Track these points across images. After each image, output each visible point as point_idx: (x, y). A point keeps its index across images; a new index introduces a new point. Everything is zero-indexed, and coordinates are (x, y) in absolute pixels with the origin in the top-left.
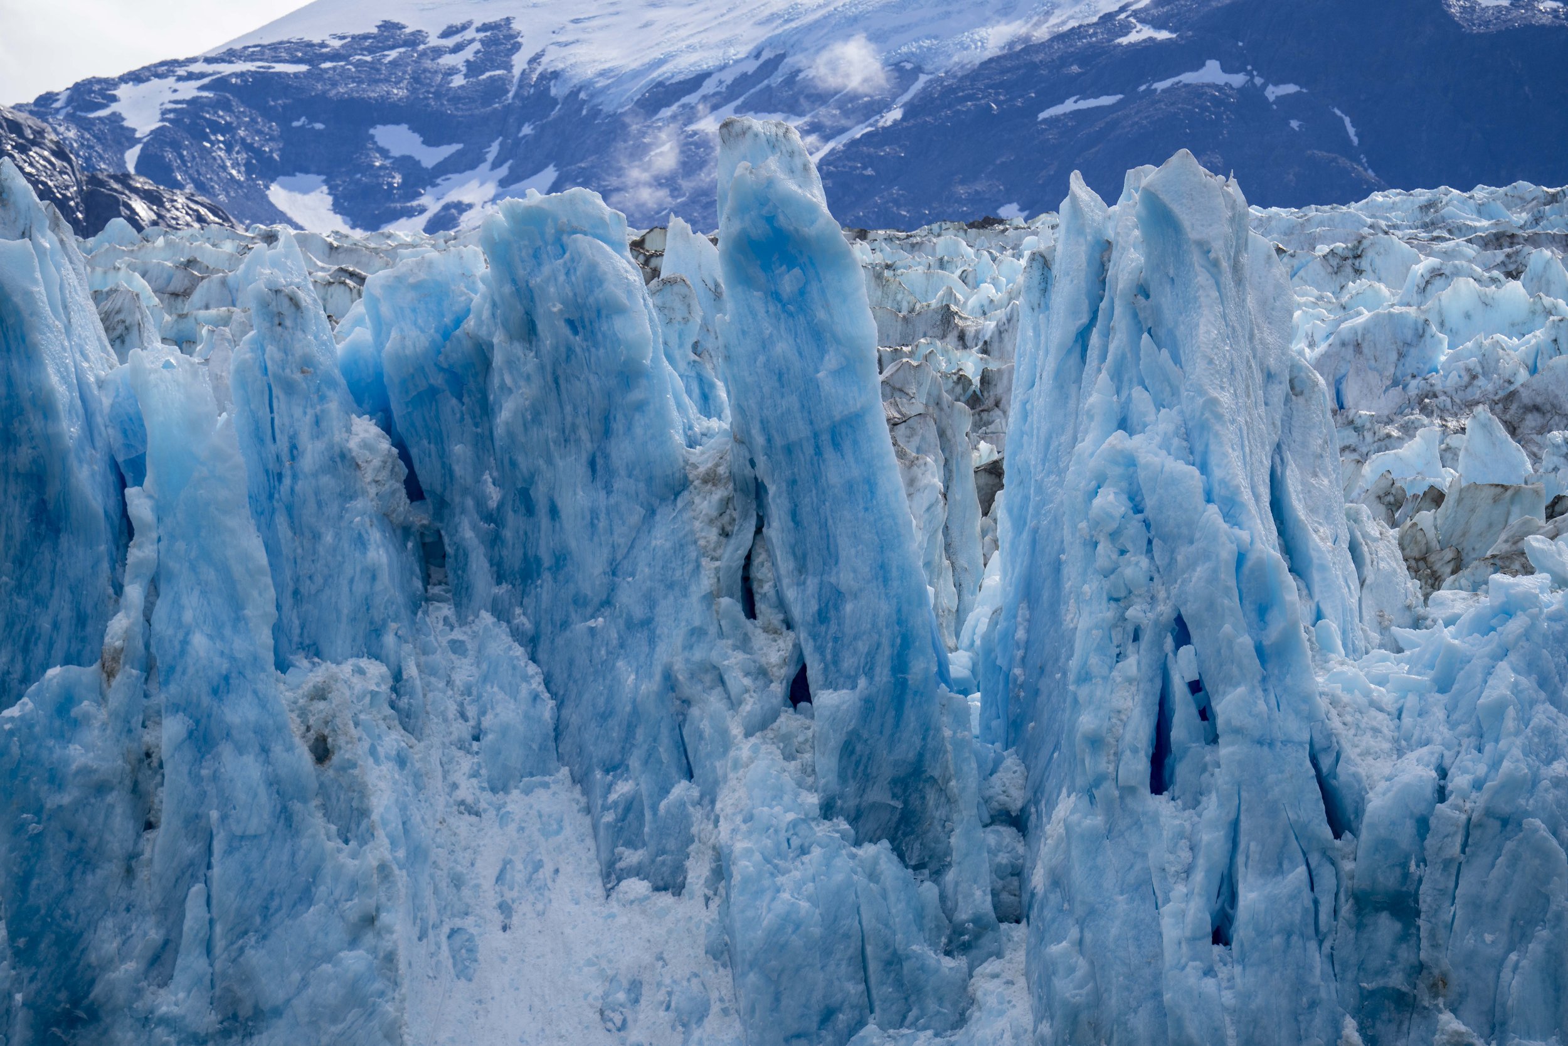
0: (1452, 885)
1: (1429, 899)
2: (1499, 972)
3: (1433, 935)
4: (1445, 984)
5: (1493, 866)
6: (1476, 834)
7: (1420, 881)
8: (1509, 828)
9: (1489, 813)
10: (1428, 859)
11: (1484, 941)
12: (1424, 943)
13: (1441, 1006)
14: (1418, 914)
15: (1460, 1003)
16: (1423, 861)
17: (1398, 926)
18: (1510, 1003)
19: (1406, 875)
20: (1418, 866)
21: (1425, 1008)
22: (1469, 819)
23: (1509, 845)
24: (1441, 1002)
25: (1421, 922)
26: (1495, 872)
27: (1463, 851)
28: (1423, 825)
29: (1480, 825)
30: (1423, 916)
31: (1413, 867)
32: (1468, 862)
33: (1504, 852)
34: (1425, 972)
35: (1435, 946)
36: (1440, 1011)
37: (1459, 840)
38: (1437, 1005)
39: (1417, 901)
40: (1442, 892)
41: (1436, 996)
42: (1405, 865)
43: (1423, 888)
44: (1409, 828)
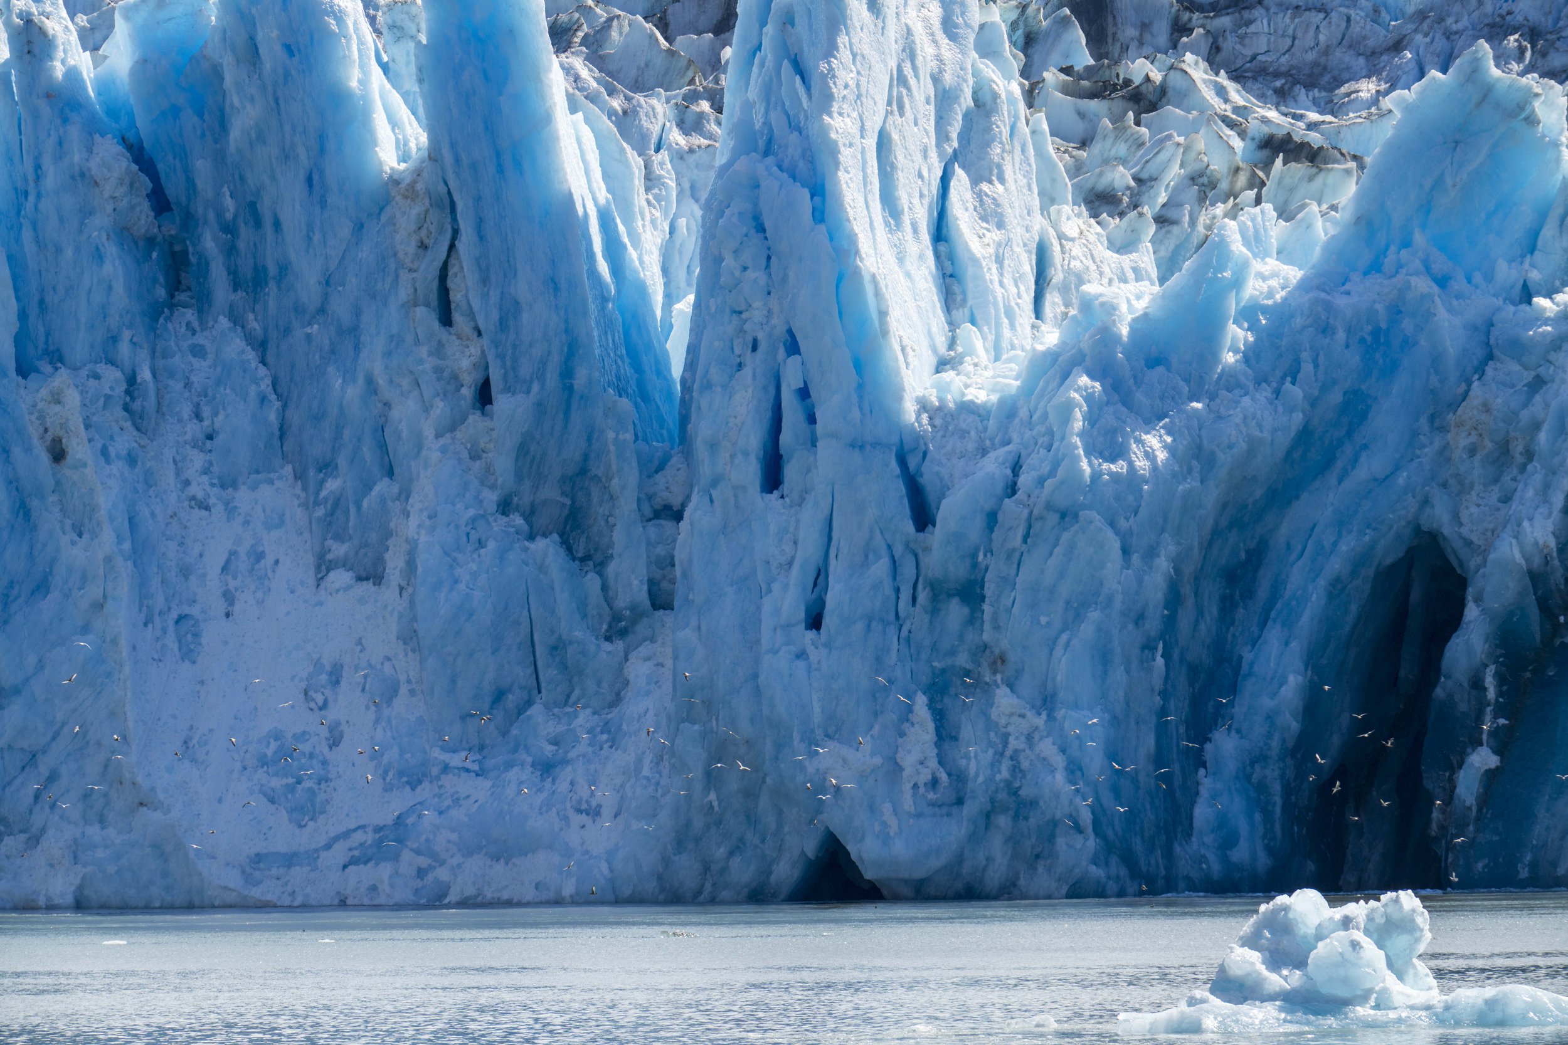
0: (1013, 571)
1: (992, 586)
2: (1051, 650)
3: (995, 618)
4: (1003, 661)
5: (1051, 554)
6: (1037, 526)
7: (987, 569)
8: (1067, 519)
9: (1049, 506)
10: (994, 549)
11: (1039, 623)
12: (987, 626)
13: (999, 681)
14: (983, 598)
15: (1017, 678)
16: (989, 551)
17: (966, 610)
18: (1059, 678)
19: (975, 565)
20: (985, 556)
21: (987, 684)
22: (1031, 513)
23: (1066, 536)
24: (999, 677)
25: (986, 607)
26: (1052, 561)
27: (1025, 541)
28: (992, 519)
29: (1041, 518)
30: (987, 600)
31: (981, 557)
32: (1029, 551)
33: (1061, 542)
34: (987, 652)
35: (997, 628)
36: (998, 686)
37: (1020, 533)
38: (995, 681)
39: (982, 587)
40: (1005, 579)
41: (995, 673)
42: (974, 556)
43: (988, 576)
44: (979, 522)
